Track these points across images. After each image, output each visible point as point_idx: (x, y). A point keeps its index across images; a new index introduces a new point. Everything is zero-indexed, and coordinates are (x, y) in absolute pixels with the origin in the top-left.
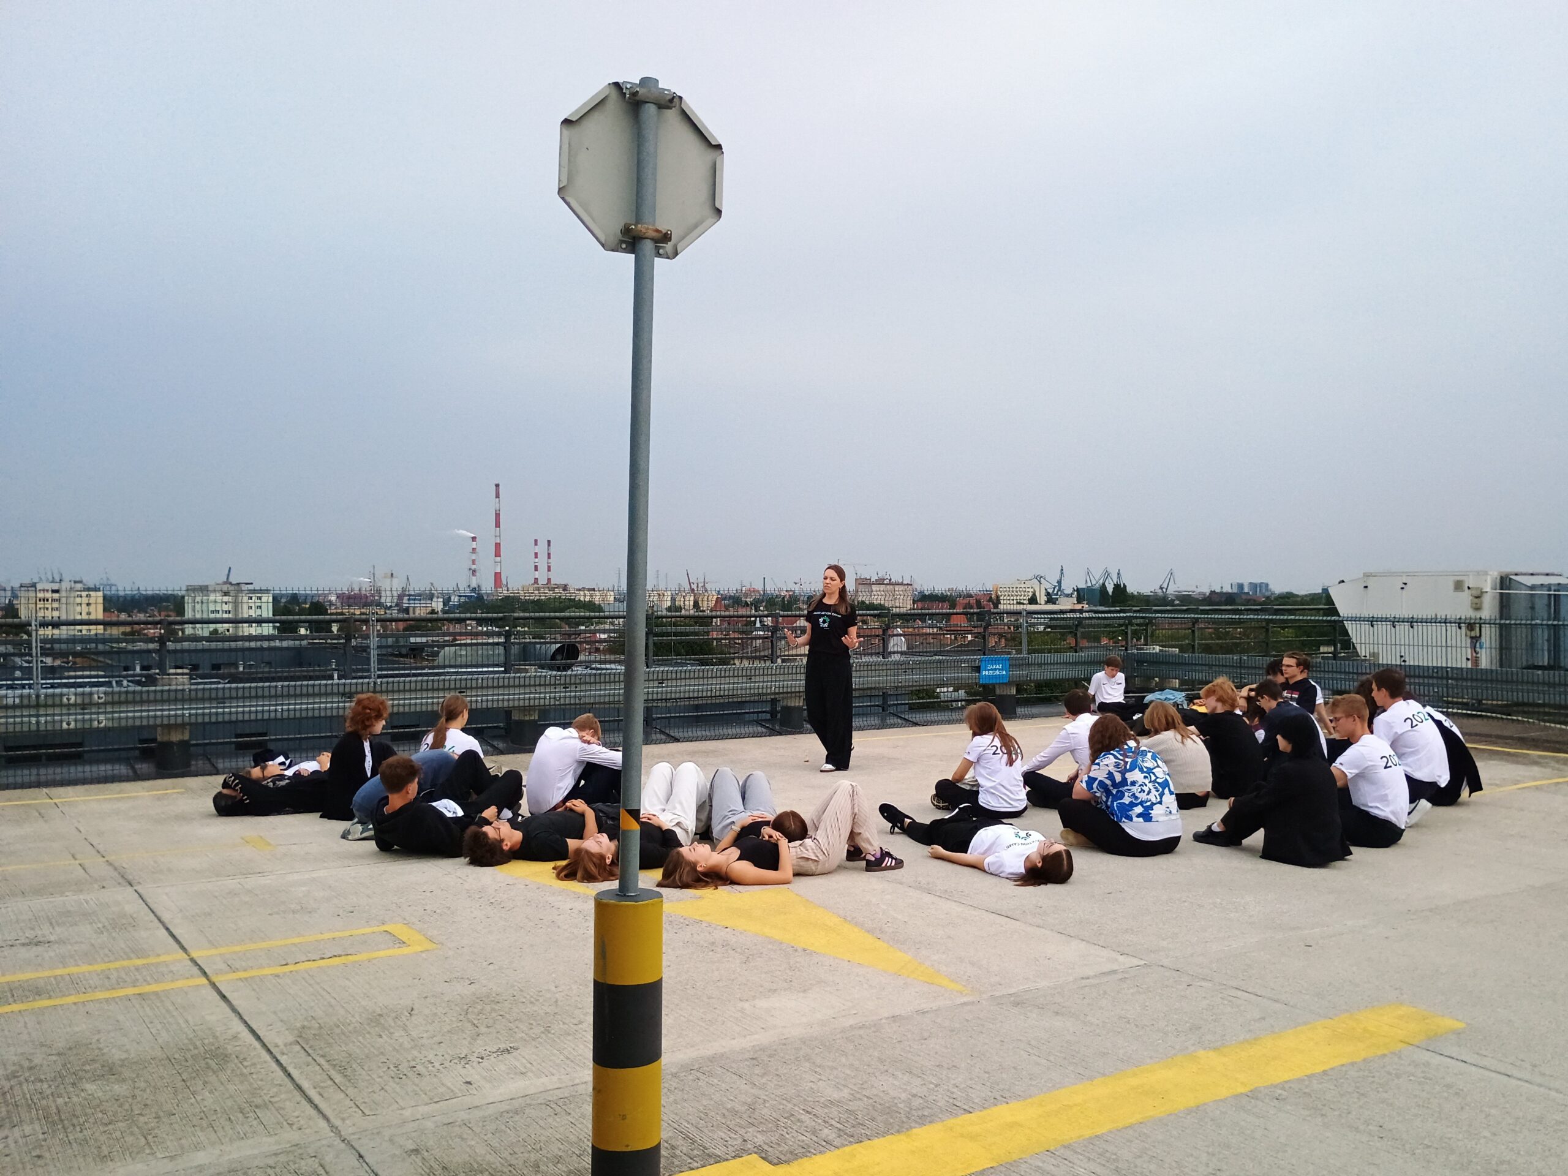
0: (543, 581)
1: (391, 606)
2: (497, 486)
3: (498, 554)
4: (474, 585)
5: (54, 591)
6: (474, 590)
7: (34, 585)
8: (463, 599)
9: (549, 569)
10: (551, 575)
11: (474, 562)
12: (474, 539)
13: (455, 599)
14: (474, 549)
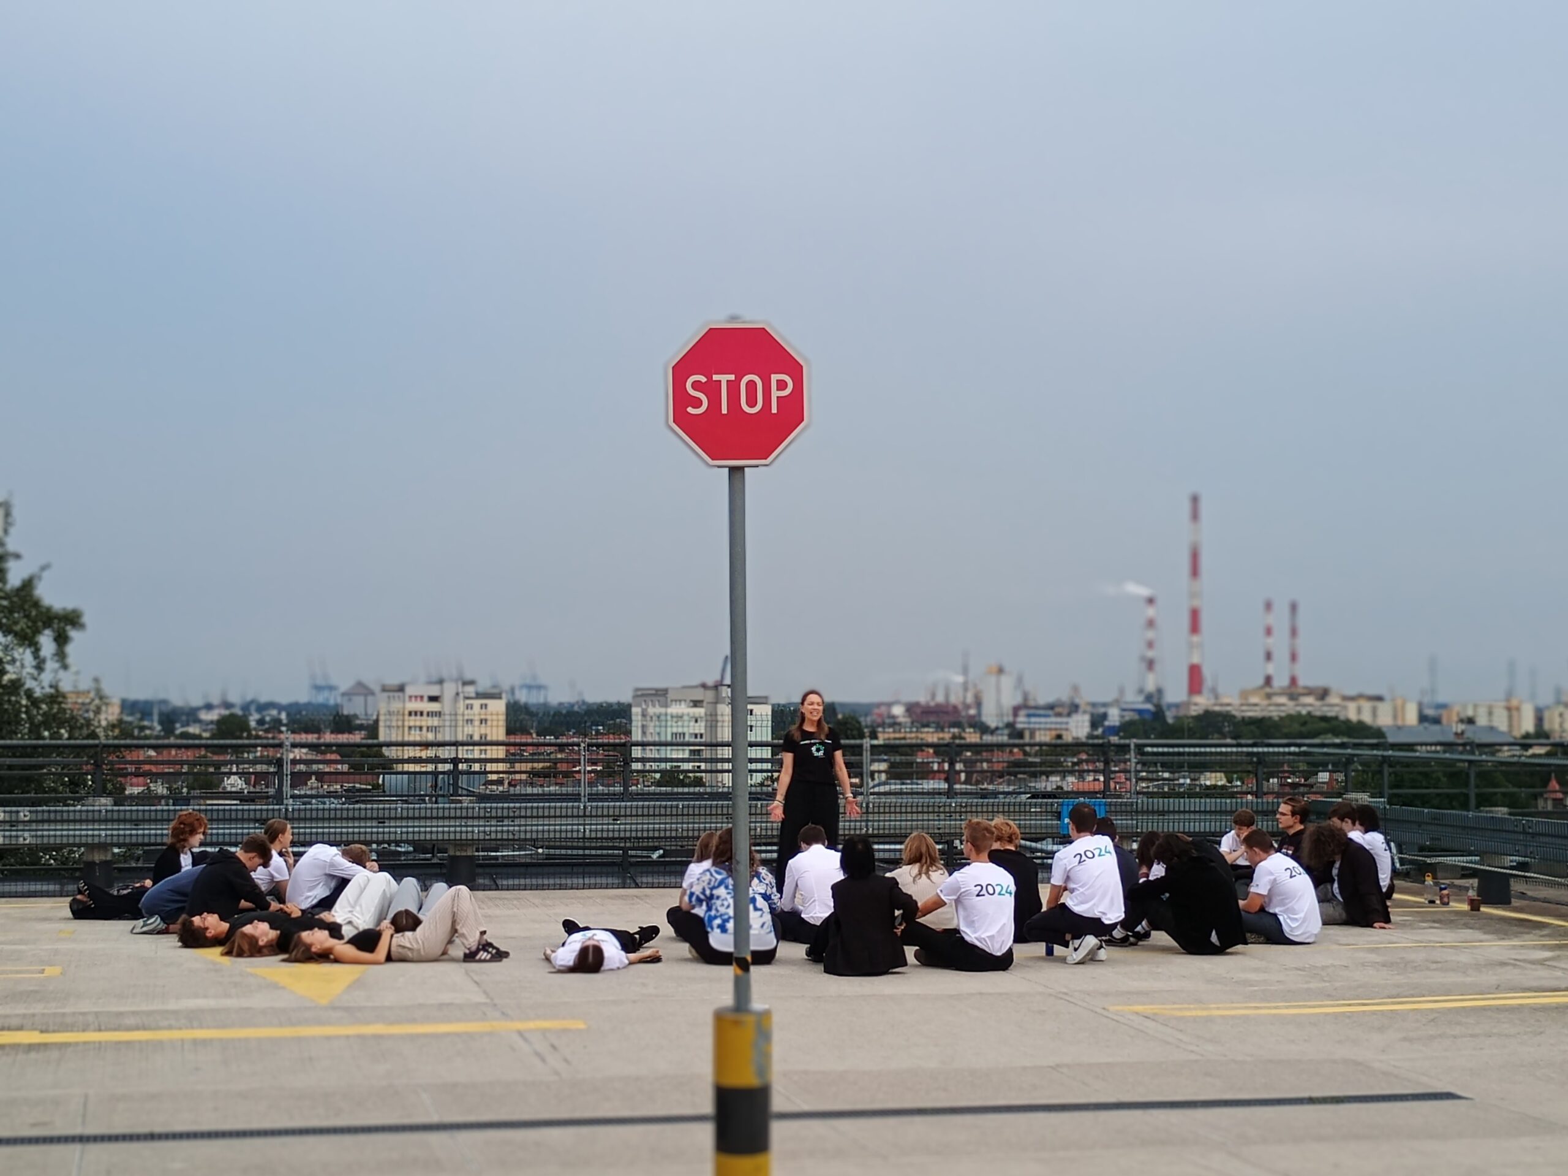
0: (1281, 681)
1: (997, 728)
2: (1195, 498)
3: (1195, 627)
4: (1150, 686)
5: (433, 699)
6: (1149, 698)
7: (401, 689)
8: (1129, 716)
9: (1294, 657)
10: (1299, 670)
11: (1150, 645)
12: (1151, 601)
13: (1114, 717)
14: (1151, 623)
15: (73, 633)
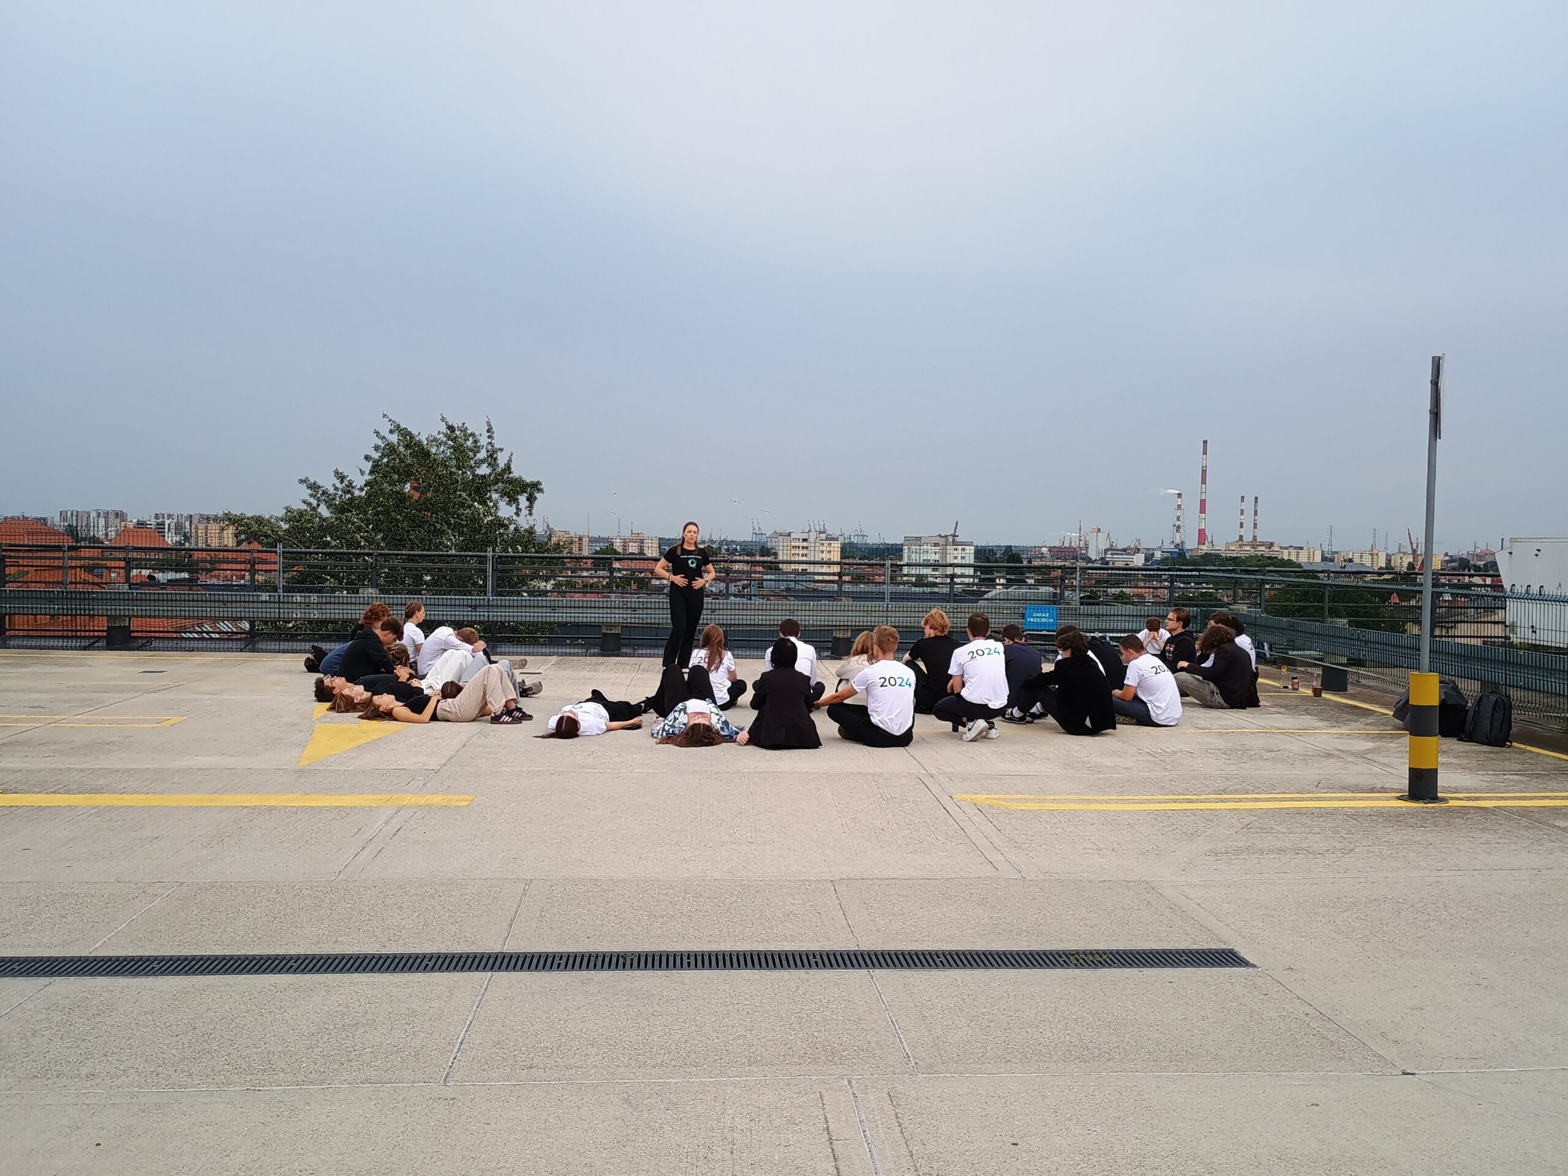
0: (1248, 538)
1: (1096, 560)
2: (1205, 442)
3: (1203, 510)
4: (1178, 541)
5: (805, 540)
6: (1177, 546)
8: (1165, 555)
9: (1255, 526)
10: (1258, 532)
11: (1178, 519)
12: (1179, 495)
13: (1158, 555)
14: (1179, 506)
15: (537, 495)
